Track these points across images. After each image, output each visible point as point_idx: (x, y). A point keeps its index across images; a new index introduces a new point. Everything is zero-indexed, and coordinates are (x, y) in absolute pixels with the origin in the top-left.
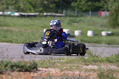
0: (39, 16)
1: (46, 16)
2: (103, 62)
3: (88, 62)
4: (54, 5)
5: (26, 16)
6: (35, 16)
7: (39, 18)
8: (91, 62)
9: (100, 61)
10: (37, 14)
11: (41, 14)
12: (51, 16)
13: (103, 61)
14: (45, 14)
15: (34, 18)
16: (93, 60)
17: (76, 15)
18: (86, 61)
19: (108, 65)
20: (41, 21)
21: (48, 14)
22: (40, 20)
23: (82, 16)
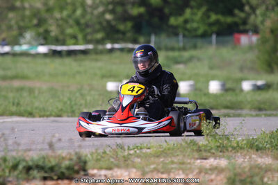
0: (96, 52)
1: (112, 50)
2: (242, 151)
3: (205, 151)
4: (129, 24)
5: (64, 53)
6: (84, 52)
7: (93, 56)
8: (213, 151)
9: (234, 148)
10: (90, 47)
11: (100, 47)
12: (122, 50)
13: (241, 148)
14: (109, 46)
15: (82, 57)
16: (218, 147)
17: (181, 45)
18: (201, 151)
19: (253, 156)
20: (99, 64)
21: (117, 46)
22: (97, 60)
23: (195, 47)
